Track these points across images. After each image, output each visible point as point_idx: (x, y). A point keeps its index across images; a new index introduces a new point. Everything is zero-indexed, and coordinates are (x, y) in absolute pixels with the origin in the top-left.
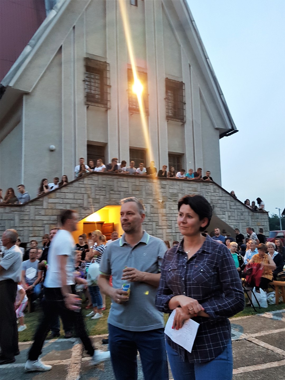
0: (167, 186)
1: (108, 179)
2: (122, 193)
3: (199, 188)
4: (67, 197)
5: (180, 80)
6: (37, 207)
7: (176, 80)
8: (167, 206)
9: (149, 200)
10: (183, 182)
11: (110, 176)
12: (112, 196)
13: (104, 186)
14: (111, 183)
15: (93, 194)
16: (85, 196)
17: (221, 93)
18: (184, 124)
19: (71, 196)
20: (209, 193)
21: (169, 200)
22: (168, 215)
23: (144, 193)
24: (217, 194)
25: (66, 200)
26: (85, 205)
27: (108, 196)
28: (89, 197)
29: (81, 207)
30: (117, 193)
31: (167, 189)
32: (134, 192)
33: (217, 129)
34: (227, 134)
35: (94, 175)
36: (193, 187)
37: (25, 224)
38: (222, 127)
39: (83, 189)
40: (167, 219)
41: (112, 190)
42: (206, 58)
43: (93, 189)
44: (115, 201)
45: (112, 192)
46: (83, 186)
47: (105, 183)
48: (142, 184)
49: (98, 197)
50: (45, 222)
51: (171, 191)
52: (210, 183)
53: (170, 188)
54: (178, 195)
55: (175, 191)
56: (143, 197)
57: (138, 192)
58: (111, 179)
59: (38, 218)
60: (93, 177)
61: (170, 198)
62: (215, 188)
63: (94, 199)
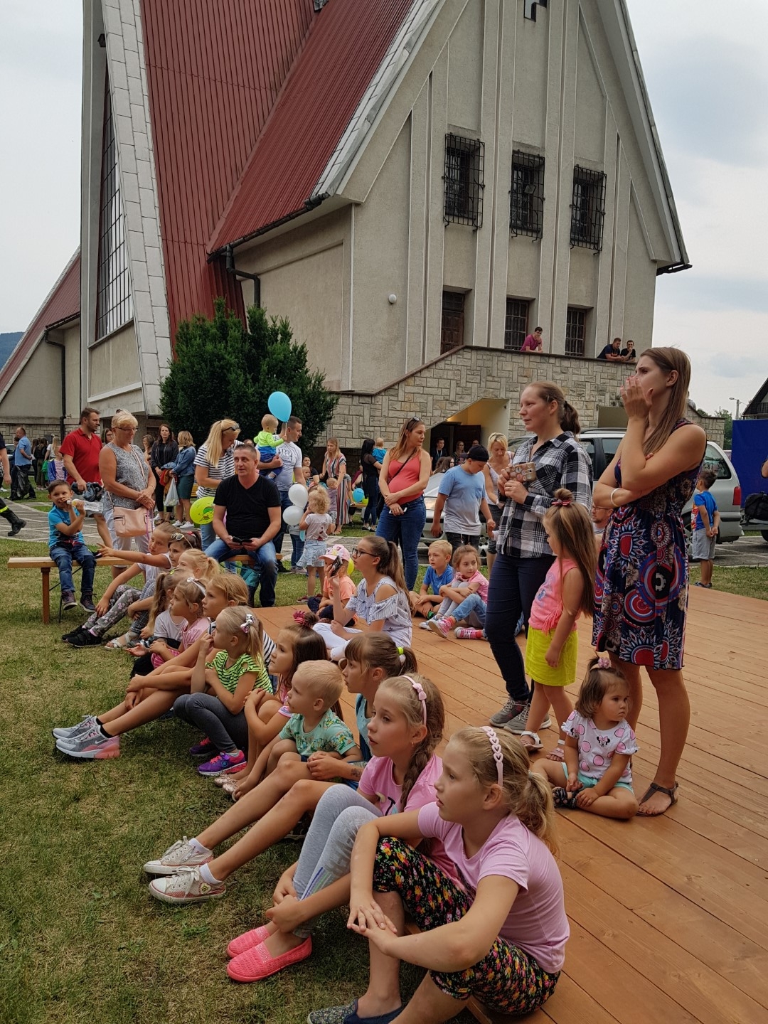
0: (570, 370)
1: (485, 357)
2: (503, 381)
3: (619, 373)
4: (429, 385)
5: (600, 171)
6: (392, 398)
7: (593, 168)
11: (488, 353)
12: (490, 384)
13: (478, 369)
14: (489, 364)
15: (463, 381)
16: (453, 383)
17: (669, 195)
18: (599, 253)
19: (433, 382)
21: (571, 392)
25: (426, 389)
26: (452, 397)
27: (483, 384)
28: (458, 385)
30: (497, 379)
31: (569, 375)
32: (521, 380)
33: (654, 261)
34: (671, 269)
35: (466, 350)
36: (609, 372)
38: (662, 257)
39: (450, 373)
41: (490, 375)
42: (651, 125)
43: (464, 373)
44: (492, 392)
45: (490, 378)
46: (450, 368)
47: (480, 363)
48: (533, 365)
49: (469, 385)
51: (575, 378)
53: (574, 374)
54: (586, 386)
55: (582, 378)
57: (526, 379)
58: (489, 357)
59: (391, 414)
60: (464, 353)
61: (573, 389)
63: (466, 388)
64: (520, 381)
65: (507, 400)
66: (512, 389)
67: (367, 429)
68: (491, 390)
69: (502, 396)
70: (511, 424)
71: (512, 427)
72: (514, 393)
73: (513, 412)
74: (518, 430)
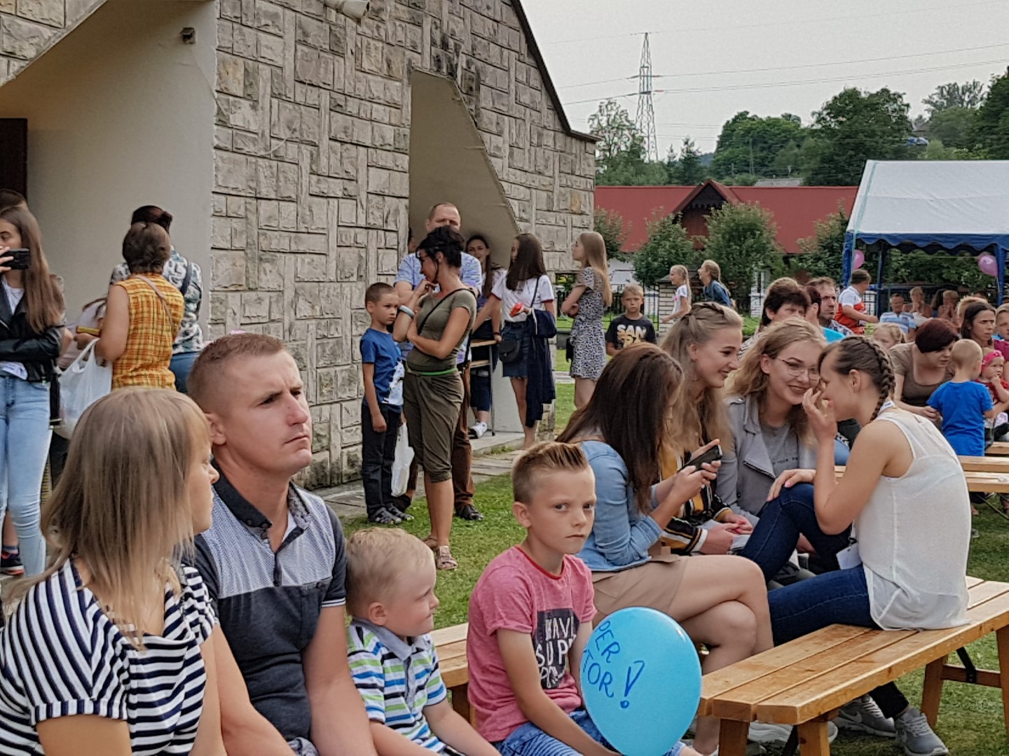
73: (223, 62)
74: (238, 151)
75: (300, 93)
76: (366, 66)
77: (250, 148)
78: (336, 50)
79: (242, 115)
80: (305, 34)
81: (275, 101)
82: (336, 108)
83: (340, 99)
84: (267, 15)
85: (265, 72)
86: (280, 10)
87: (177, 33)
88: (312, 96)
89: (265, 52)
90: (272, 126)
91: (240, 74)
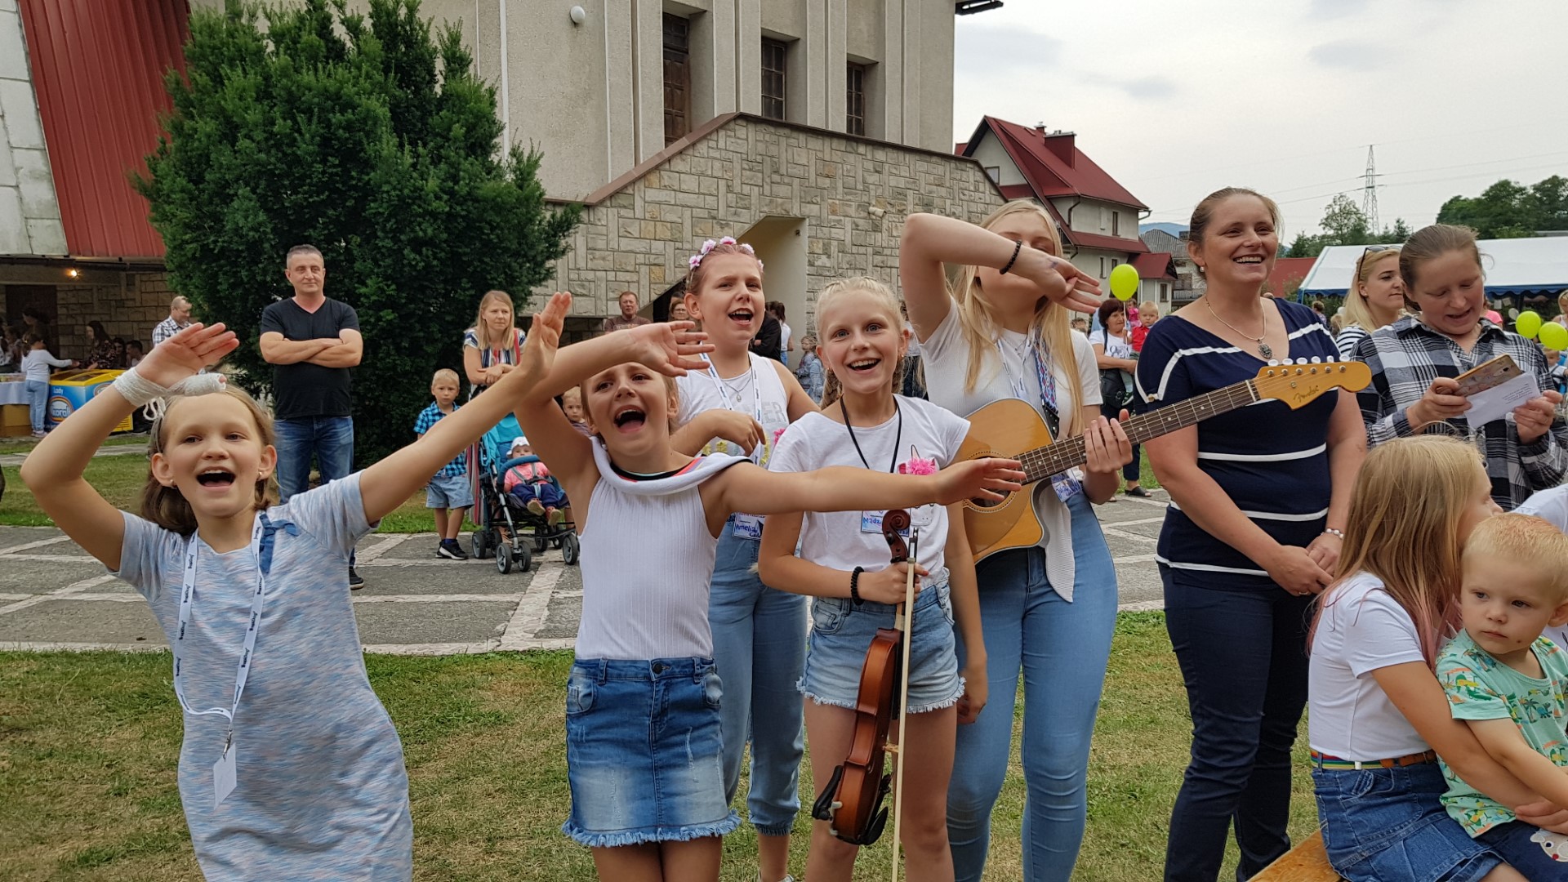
0: (887, 166)
1: (767, 137)
2: (796, 183)
4: (684, 187)
6: (623, 212)
8: (885, 226)
9: (850, 206)
10: (917, 158)
11: (772, 129)
12: (777, 189)
13: (759, 158)
14: (774, 150)
15: (737, 182)
16: (722, 183)
19: (690, 183)
20: (966, 192)
22: (888, 252)
23: (840, 185)
24: (981, 195)
25: (680, 195)
26: (721, 214)
27: (767, 188)
28: (729, 189)
29: (714, 218)
30: (786, 180)
31: (885, 176)
32: (819, 181)
34: (966, 8)
35: (739, 122)
36: (935, 171)
37: (600, 264)
39: (717, 164)
40: (883, 262)
41: (776, 172)
43: (737, 166)
44: (782, 204)
45: (776, 178)
46: (716, 154)
47: (761, 147)
48: (836, 156)
49: (746, 189)
50: (641, 259)
51: (893, 181)
52: (969, 165)
53: (891, 174)
54: (906, 196)
55: (901, 184)
56: (838, 197)
57: (828, 181)
58: (774, 138)
59: (625, 245)
60: (737, 127)
61: (892, 202)
62: (978, 179)
63: (742, 196)
64: (820, 184)
65: (801, 220)
66: (809, 199)
67: (584, 275)
68: (780, 200)
69: (795, 212)
70: (811, 264)
71: (812, 270)
72: (812, 206)
73: (811, 242)
74: (820, 275)
75: (855, 250)
76: (895, 234)
77: (828, 274)
78: (876, 228)
79: (823, 260)
80: (857, 226)
81: (840, 254)
82: (877, 253)
83: (878, 249)
84: (834, 221)
85: (835, 243)
86: (842, 218)
87: (793, 233)
88: (862, 250)
89: (833, 235)
90: (839, 264)
91: (821, 245)
